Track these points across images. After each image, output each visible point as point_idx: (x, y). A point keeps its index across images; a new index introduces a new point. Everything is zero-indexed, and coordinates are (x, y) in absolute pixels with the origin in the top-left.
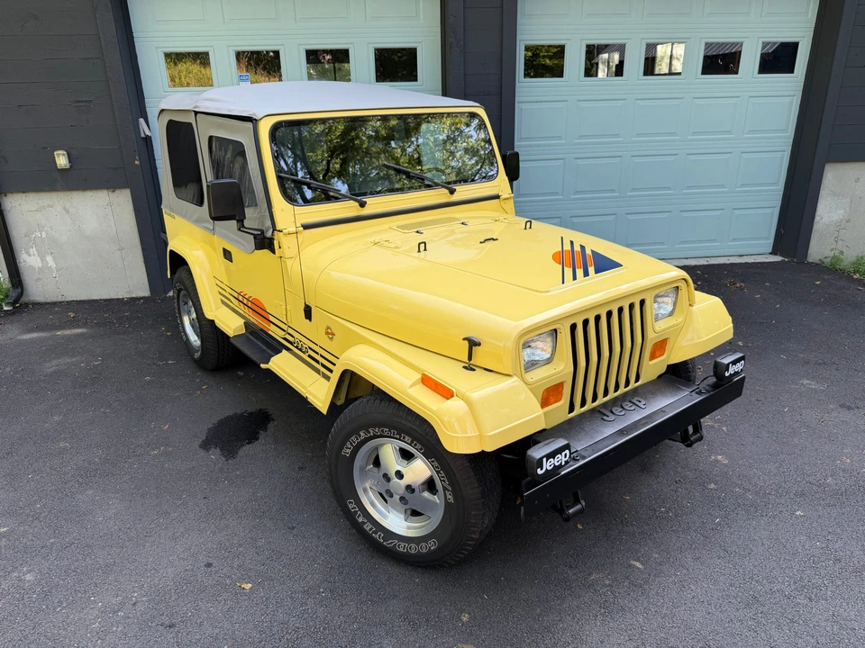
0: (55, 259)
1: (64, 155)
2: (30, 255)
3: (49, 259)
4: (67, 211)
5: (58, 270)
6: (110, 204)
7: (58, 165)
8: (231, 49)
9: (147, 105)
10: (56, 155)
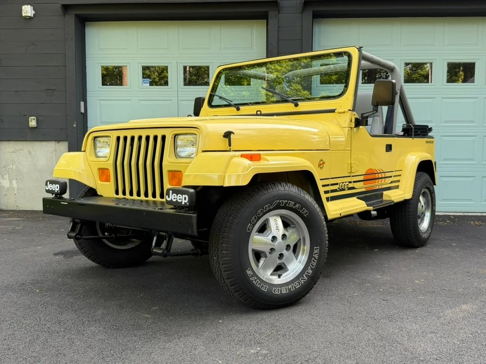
0: (17, 182)
1: (34, 119)
2: (4, 179)
3: (14, 182)
4: (30, 153)
5: (18, 190)
6: (56, 150)
7: (30, 125)
8: (140, 65)
9: (88, 95)
10: (30, 120)
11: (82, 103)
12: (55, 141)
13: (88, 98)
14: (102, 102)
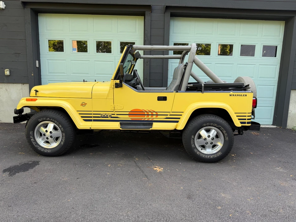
1: (8, 70)
4: (7, 90)
6: (22, 89)
7: (6, 74)
8: (71, 40)
9: (41, 57)
10: (5, 71)
11: (37, 62)
12: (22, 83)
13: (41, 58)
14: (50, 61)
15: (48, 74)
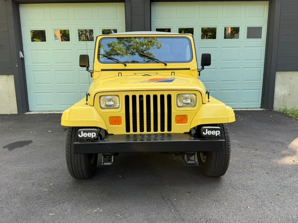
6: (7, 80)
8: (53, 29)
9: (24, 47)
11: (21, 53)
12: (6, 75)
13: (24, 49)
14: (33, 52)
15: (31, 65)
